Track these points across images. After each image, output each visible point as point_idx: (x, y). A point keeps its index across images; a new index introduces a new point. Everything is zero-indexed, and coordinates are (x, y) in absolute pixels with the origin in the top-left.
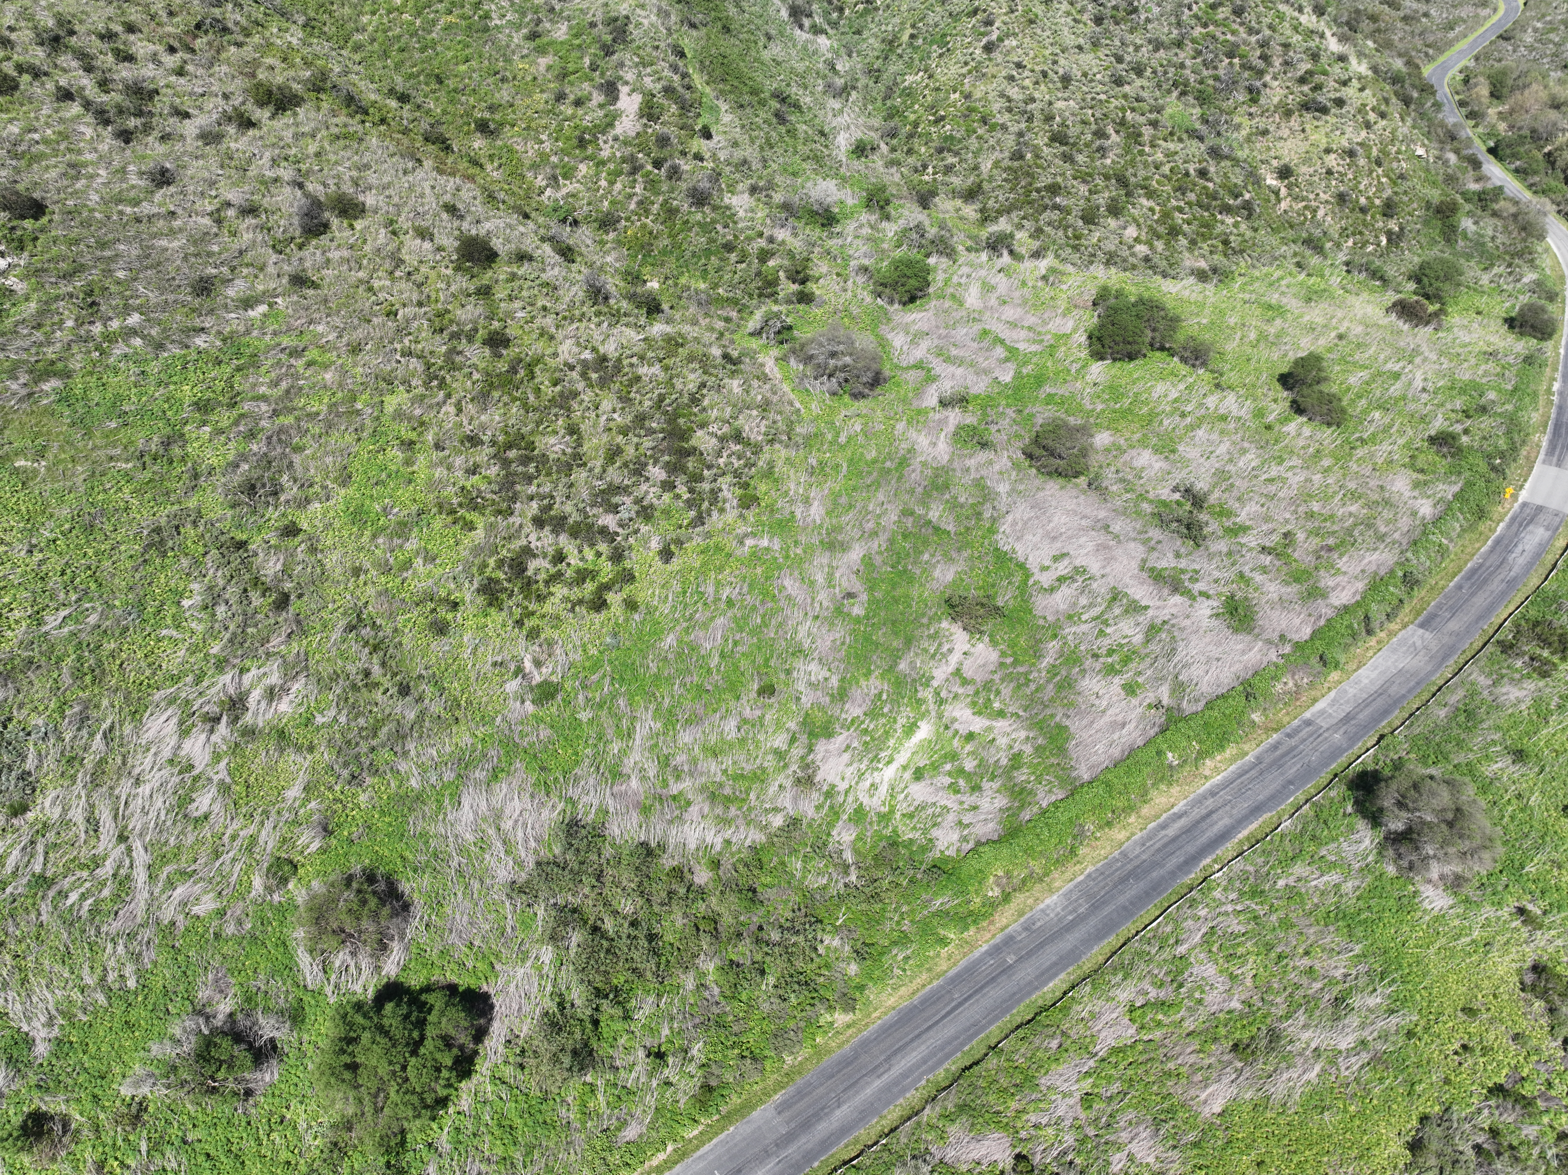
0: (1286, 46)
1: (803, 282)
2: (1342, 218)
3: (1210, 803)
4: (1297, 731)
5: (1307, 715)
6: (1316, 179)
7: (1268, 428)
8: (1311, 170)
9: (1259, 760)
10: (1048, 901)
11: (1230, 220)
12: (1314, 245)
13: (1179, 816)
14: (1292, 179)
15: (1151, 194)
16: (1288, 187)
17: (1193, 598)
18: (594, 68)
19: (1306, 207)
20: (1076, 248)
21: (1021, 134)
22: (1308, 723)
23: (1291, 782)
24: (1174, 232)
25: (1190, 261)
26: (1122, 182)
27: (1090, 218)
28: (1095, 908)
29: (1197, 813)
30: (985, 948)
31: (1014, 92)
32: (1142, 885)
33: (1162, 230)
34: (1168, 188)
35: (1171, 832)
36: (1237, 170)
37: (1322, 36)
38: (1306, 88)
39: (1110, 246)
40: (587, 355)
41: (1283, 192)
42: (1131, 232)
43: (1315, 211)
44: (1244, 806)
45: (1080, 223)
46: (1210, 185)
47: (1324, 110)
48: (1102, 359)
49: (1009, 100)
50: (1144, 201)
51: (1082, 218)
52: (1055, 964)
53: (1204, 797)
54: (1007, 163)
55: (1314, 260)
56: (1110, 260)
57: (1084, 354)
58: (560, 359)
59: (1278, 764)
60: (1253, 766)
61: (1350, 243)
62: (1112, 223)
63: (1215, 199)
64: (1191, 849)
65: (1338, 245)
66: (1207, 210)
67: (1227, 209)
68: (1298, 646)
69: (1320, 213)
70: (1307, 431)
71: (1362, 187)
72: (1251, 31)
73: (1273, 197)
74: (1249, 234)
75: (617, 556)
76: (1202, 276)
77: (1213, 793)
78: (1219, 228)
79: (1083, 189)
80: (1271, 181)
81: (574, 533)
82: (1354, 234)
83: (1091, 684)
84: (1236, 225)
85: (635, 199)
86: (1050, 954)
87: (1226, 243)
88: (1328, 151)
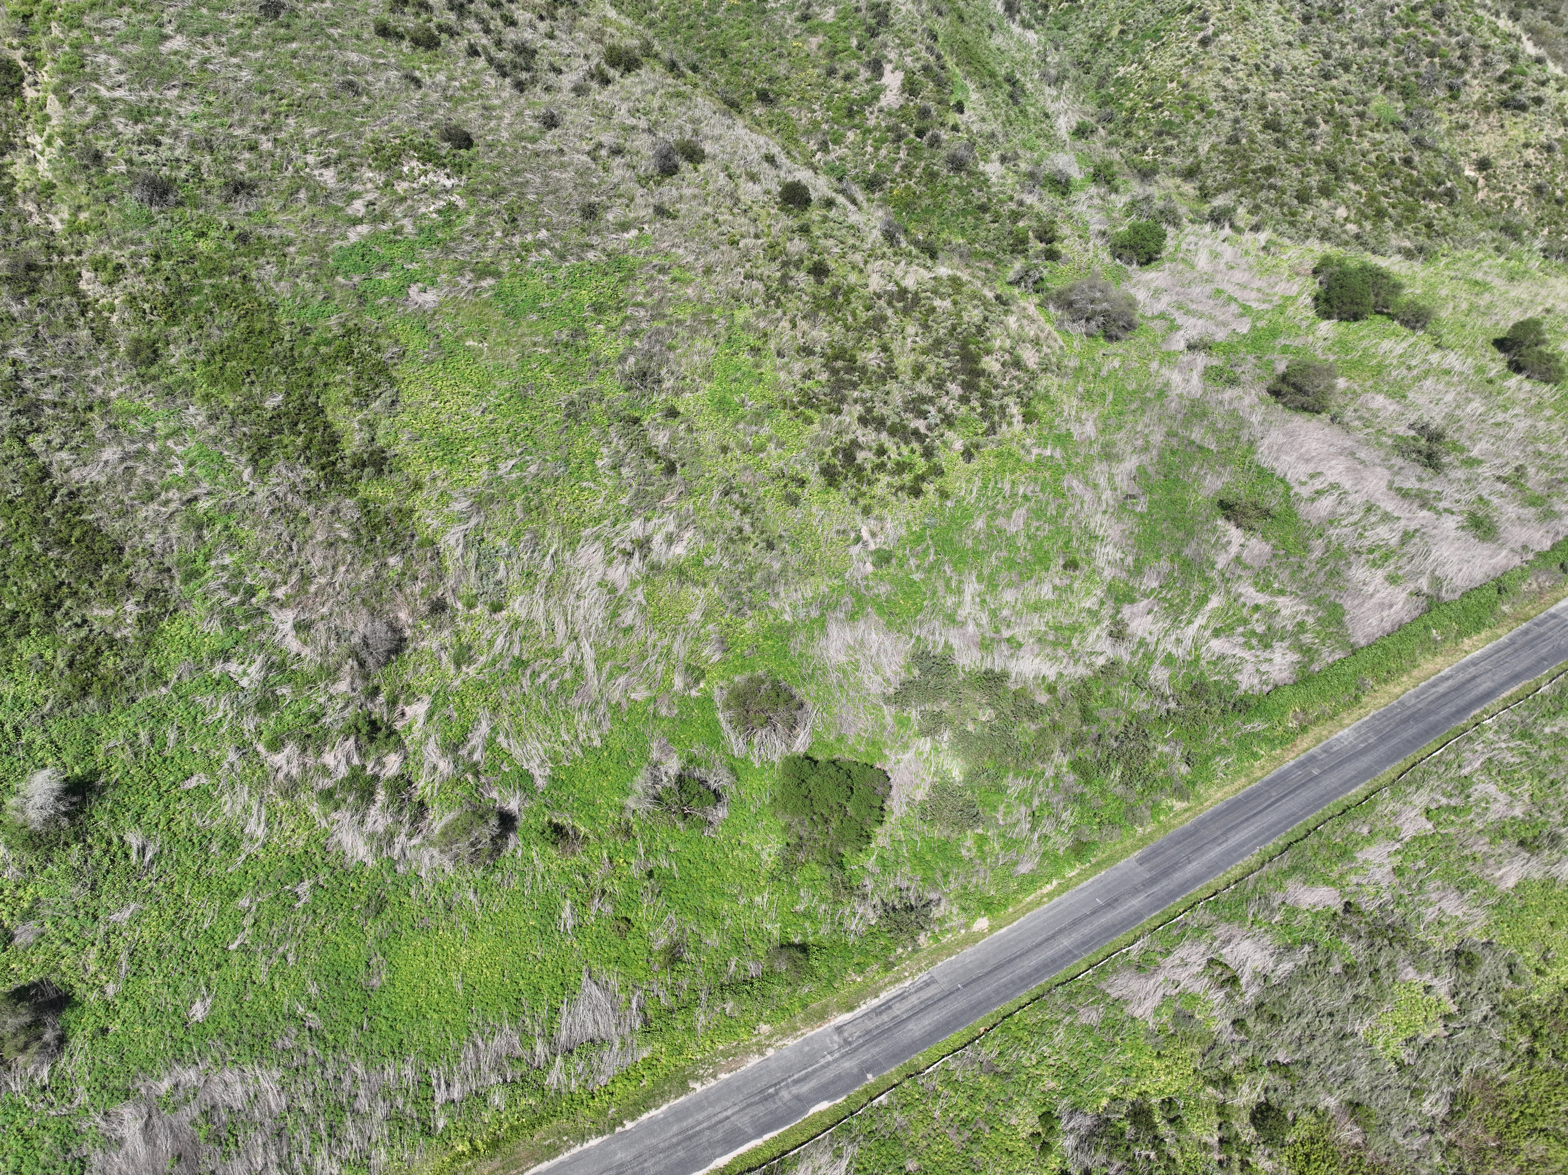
0: (1485, 47)
1: (1050, 241)
2: (1537, 209)
3: (1472, 670)
4: (1543, 622)
5: (1552, 610)
6: (1514, 171)
7: (1490, 382)
8: (1510, 163)
9: (1512, 641)
10: (1341, 733)
11: (1432, 206)
12: (1512, 231)
13: (1447, 678)
14: (1490, 171)
15: (1358, 179)
16: (1486, 178)
17: (1438, 513)
18: (860, 47)
19: (1503, 198)
20: (1292, 224)
21: (1236, 121)
22: (1554, 616)
23: (1544, 659)
24: (1380, 214)
25: (1395, 240)
26: (1332, 166)
27: (1303, 197)
28: (1382, 740)
29: (1461, 677)
30: (1292, 763)
31: (1229, 83)
32: (1421, 726)
33: (1369, 212)
34: (1374, 174)
35: (1442, 689)
36: (1440, 160)
37: (1519, 39)
38: (1504, 87)
39: (1323, 223)
40: (891, 287)
41: (1481, 182)
42: (1342, 212)
43: (1511, 201)
44: (1502, 675)
45: (1296, 202)
46: (1415, 173)
47: (1523, 108)
48: (1329, 318)
49: (1225, 90)
50: (1351, 185)
51: (1297, 197)
52: (1355, 777)
53: (1466, 666)
54: (1224, 146)
55: (1513, 246)
56: (1325, 235)
57: (1312, 314)
58: (871, 289)
59: (1530, 644)
60: (1507, 646)
61: (1546, 232)
62: (1324, 203)
63: (1419, 186)
64: (1461, 702)
65: (1534, 234)
66: (1412, 195)
67: (1430, 195)
68: (1539, 555)
69: (1517, 204)
70: (1527, 385)
71: (1558, 180)
72: (1451, 33)
73: (1470, 187)
74: (1451, 219)
75: (928, 453)
76: (1409, 254)
77: (1474, 663)
78: (1423, 213)
79: (1296, 172)
80: (1469, 172)
81: (892, 432)
82: (1549, 224)
83: (1358, 573)
84: (1438, 210)
85: (900, 163)
86: (1349, 770)
87: (1429, 226)
88: (1526, 146)
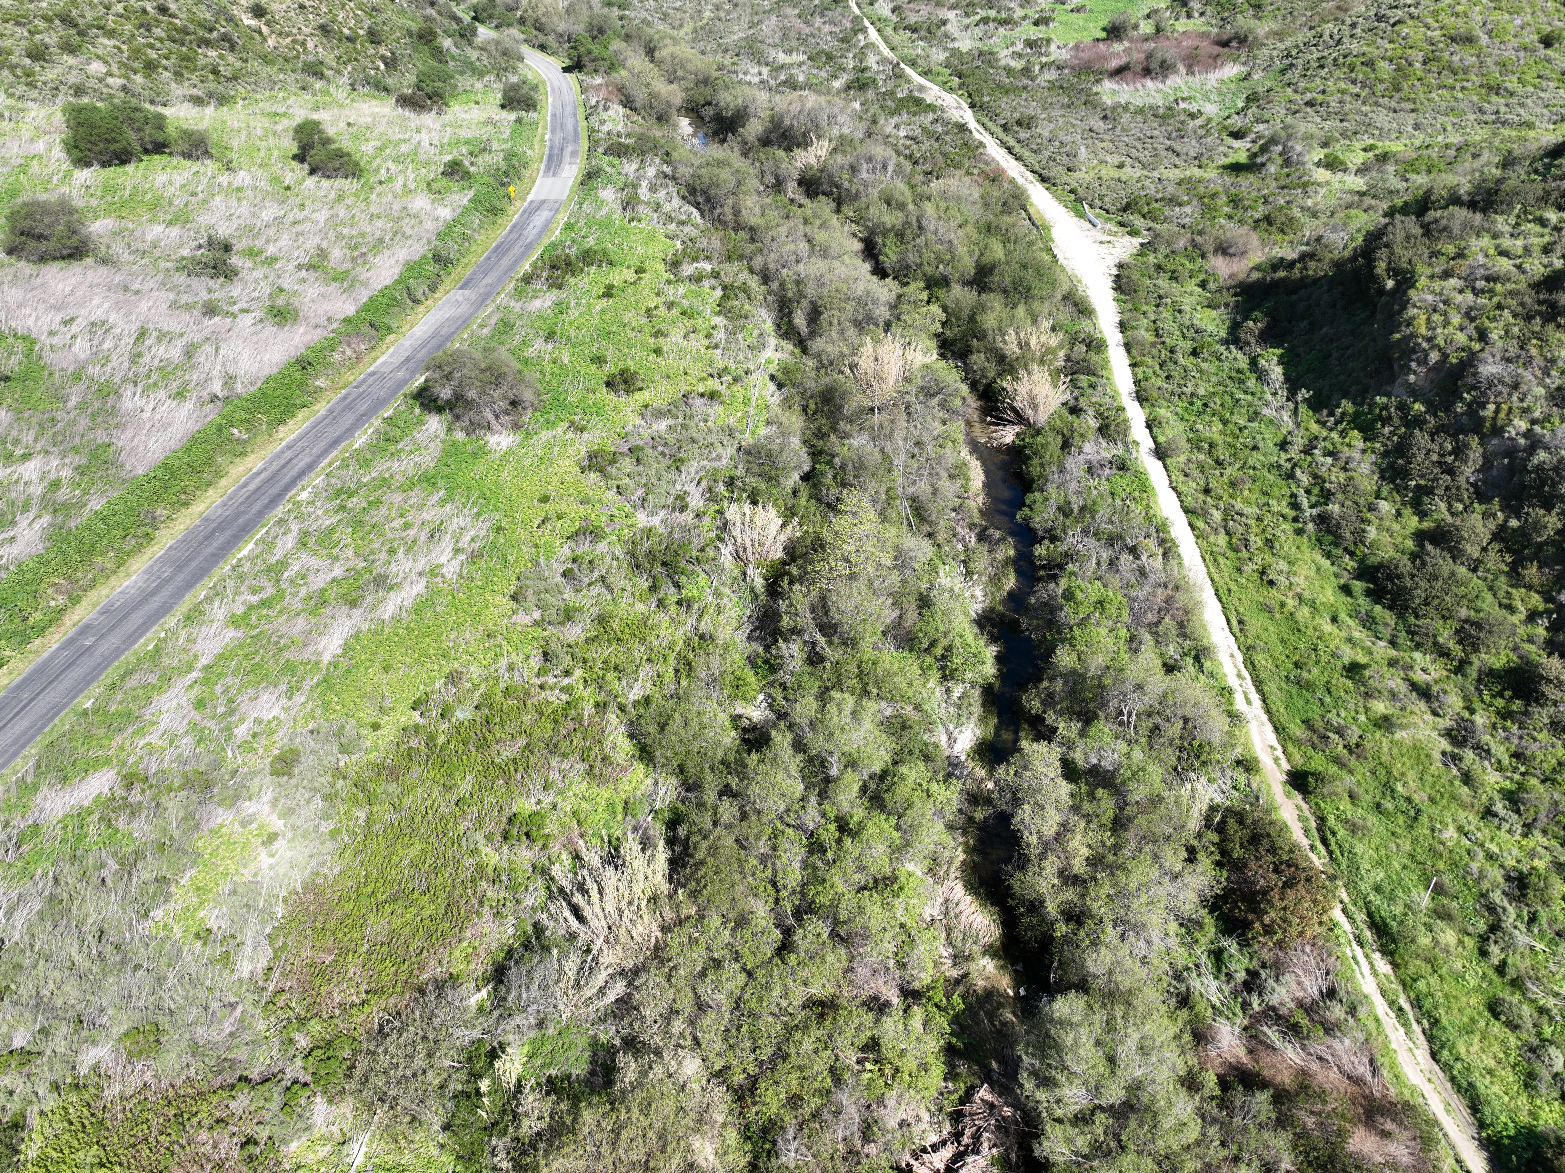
2: (333, 48)
3: (289, 454)
4: (363, 382)
5: (372, 369)
6: (292, 14)
7: (288, 188)
9: (331, 411)
10: (126, 584)
11: (213, 53)
12: (314, 71)
13: (259, 473)
14: (269, 17)
15: (111, 34)
16: (268, 24)
17: (234, 316)
19: (294, 41)
20: (32, 85)
22: (373, 374)
23: (363, 415)
24: (152, 66)
25: (180, 90)
26: (67, 20)
27: (39, 56)
28: (180, 568)
29: (276, 466)
30: (55, 646)
32: (228, 533)
33: (137, 65)
34: (128, 27)
35: (252, 487)
39: (73, 78)
41: (265, 29)
42: (98, 67)
43: (303, 44)
44: (322, 445)
45: (28, 61)
46: (177, 21)
48: (89, 165)
50: (106, 41)
51: (29, 56)
52: (144, 624)
53: (282, 452)
55: (319, 85)
57: (66, 165)
59: (350, 407)
60: (327, 416)
61: (349, 68)
62: (70, 60)
63: (188, 34)
64: (274, 490)
65: (339, 72)
66: (183, 44)
67: (207, 43)
68: (346, 321)
69: (310, 45)
70: (325, 183)
74: (239, 64)
76: (197, 101)
77: (289, 447)
78: (203, 61)
79: (24, 32)
80: (249, 21)
84: (221, 57)
86: (136, 619)
87: (215, 72)
